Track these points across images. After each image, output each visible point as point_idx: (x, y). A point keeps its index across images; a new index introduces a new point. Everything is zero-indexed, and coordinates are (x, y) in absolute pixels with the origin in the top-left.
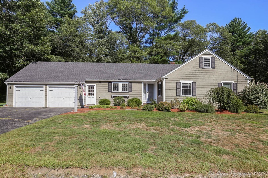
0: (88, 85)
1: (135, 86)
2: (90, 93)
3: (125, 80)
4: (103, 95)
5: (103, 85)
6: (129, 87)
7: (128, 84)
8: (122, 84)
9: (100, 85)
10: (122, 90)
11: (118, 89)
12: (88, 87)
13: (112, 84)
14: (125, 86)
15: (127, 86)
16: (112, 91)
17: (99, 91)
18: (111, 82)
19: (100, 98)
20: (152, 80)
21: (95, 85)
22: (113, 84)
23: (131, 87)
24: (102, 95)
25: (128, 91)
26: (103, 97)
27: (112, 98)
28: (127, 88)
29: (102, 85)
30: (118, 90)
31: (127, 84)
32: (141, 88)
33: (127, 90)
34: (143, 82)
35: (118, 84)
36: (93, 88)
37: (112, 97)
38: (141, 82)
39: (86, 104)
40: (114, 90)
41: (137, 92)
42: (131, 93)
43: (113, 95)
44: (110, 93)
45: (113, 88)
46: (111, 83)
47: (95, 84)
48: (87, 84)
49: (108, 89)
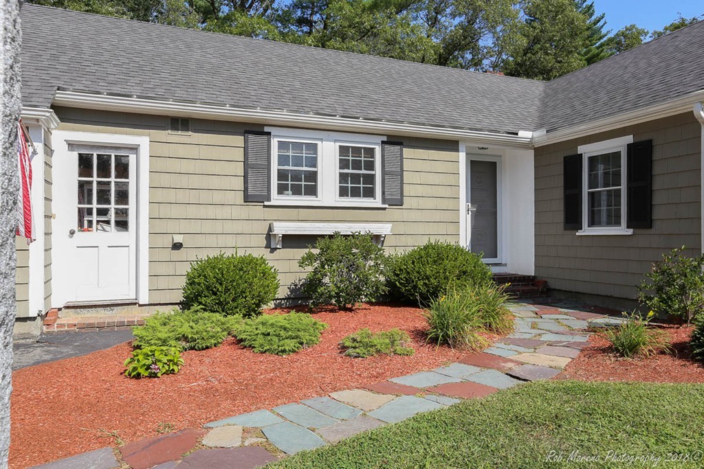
0: (72, 145)
1: (419, 165)
2: (95, 206)
3: (360, 124)
4: (208, 227)
5: (205, 152)
6: (384, 173)
7: (378, 150)
8: (343, 150)
9: (181, 151)
10: (343, 192)
11: (315, 180)
12: (74, 156)
13: (274, 142)
14: (357, 165)
15: (370, 166)
16: (276, 199)
17: (171, 196)
18: (266, 129)
19: (177, 246)
20: (522, 134)
21: (135, 149)
22: (282, 145)
23: (395, 174)
24: (195, 227)
25: (377, 202)
26: (201, 241)
27: (273, 250)
28: (373, 176)
29: (194, 152)
30: (312, 191)
31: (370, 152)
32: (450, 179)
33: (370, 193)
34: (466, 140)
35: (314, 148)
36: (123, 170)
37: (269, 236)
38: (451, 145)
39: (57, 302)
40: (282, 189)
41: (431, 203)
42: (395, 213)
43: (281, 228)
44: (256, 210)
45: (282, 175)
46: (269, 134)
47: (142, 140)
48: (61, 135)
49: (239, 183)
